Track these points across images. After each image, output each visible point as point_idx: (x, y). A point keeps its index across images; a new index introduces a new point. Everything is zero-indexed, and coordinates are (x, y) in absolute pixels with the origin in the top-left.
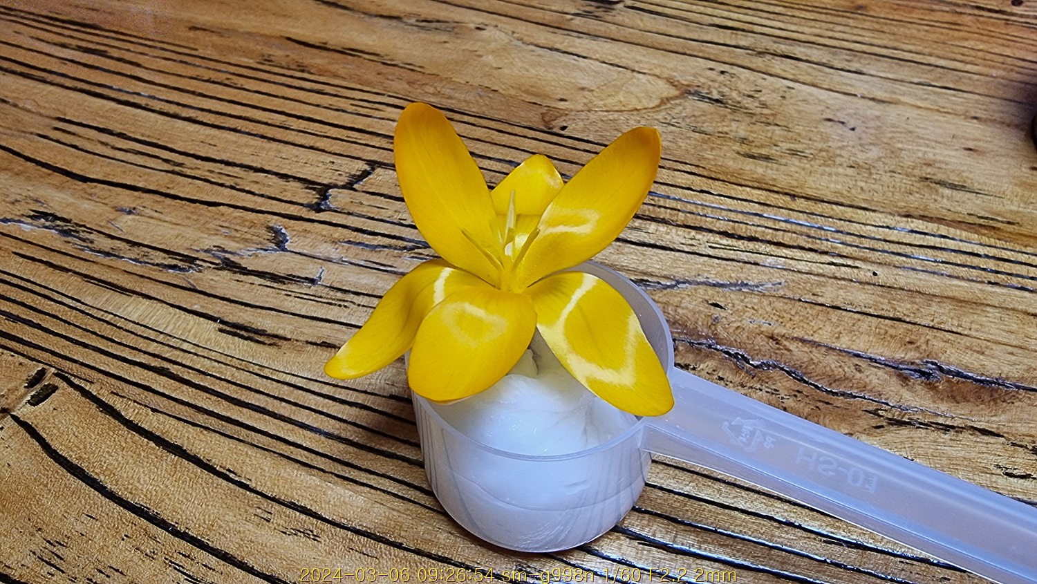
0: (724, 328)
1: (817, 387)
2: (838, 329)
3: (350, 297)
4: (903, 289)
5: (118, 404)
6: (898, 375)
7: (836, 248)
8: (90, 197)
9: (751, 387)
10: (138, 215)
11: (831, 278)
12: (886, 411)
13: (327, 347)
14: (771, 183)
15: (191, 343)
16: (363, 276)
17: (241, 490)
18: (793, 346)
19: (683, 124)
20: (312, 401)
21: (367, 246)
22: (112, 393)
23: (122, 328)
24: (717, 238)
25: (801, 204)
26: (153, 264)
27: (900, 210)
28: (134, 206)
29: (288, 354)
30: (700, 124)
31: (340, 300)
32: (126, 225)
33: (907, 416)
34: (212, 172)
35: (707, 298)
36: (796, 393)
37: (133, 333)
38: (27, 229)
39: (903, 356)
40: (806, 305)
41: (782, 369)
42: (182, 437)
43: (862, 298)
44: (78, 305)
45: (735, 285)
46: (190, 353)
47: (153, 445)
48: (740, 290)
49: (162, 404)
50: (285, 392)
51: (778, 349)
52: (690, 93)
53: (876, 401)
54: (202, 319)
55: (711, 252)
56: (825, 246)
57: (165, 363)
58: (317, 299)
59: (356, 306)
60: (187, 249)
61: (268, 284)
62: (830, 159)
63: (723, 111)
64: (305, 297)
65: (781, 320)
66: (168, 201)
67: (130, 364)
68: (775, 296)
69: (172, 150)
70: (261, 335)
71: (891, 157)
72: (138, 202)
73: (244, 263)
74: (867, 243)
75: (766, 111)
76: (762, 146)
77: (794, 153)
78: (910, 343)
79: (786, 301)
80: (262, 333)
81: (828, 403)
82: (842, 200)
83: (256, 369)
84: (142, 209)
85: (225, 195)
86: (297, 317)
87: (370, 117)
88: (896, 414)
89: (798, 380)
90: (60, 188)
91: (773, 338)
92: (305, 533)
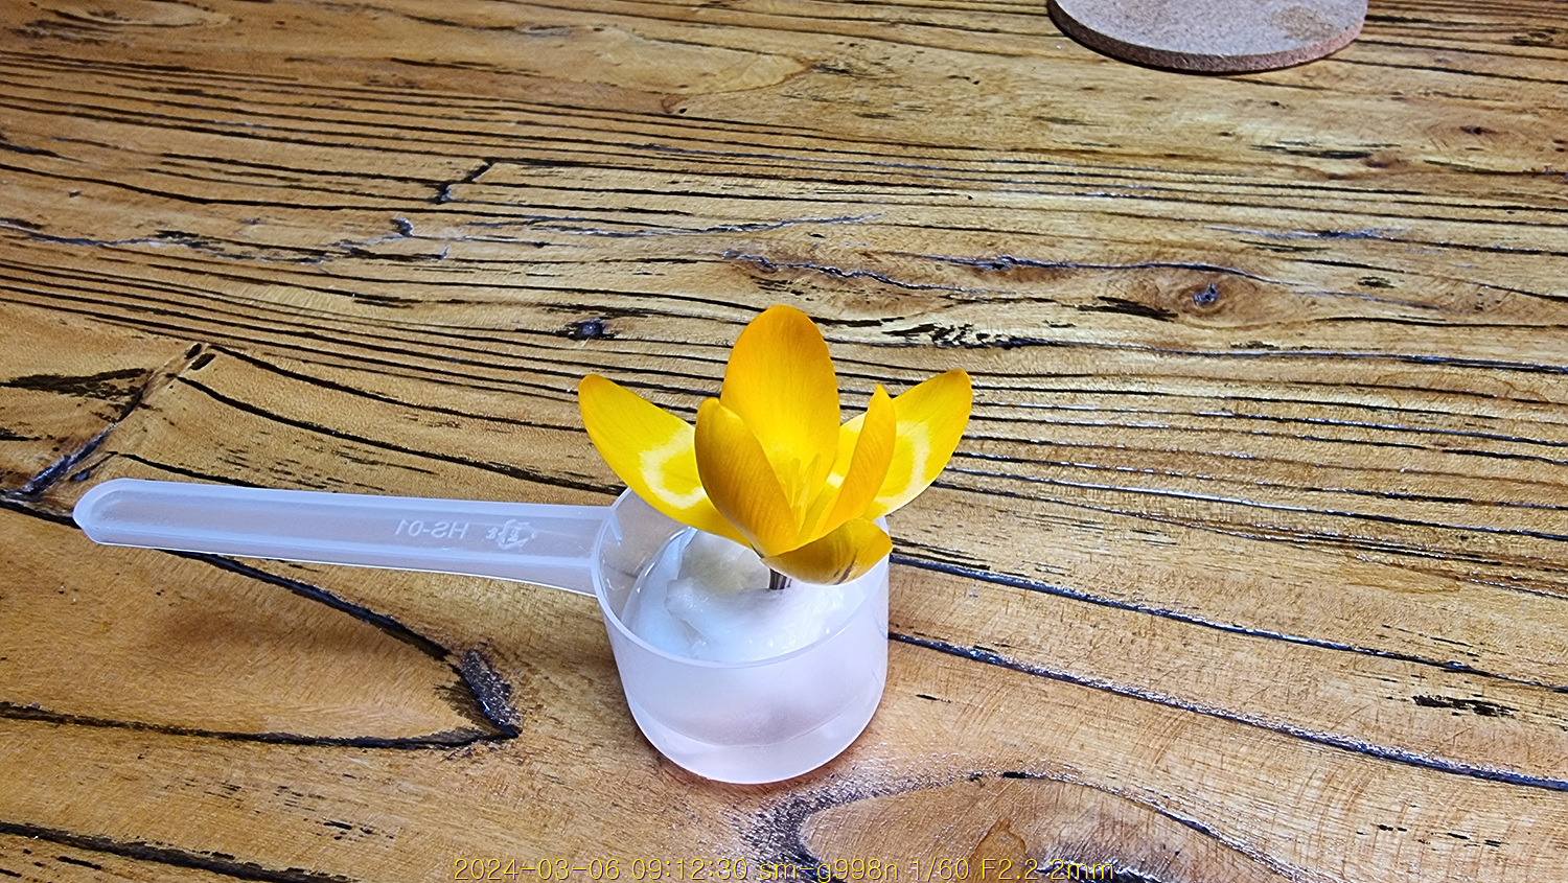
0: (823, 252)
1: (900, 285)
2: (927, 242)
3: (475, 265)
4: (994, 207)
5: (272, 361)
6: (973, 269)
7: (938, 182)
8: (212, 215)
9: (841, 291)
10: (263, 224)
11: (928, 205)
12: (957, 295)
13: (458, 303)
14: (886, 136)
15: (331, 313)
16: (486, 248)
17: (391, 404)
18: (883, 258)
19: (805, 95)
20: (447, 341)
21: (490, 225)
22: (264, 354)
23: (264, 309)
24: (826, 185)
25: (913, 151)
26: (286, 260)
27: (1007, 146)
28: (256, 217)
29: (421, 311)
30: (822, 94)
31: (466, 268)
32: (252, 233)
33: (975, 297)
34: (330, 183)
35: (809, 231)
36: (880, 291)
37: (275, 311)
38: (156, 245)
39: (981, 255)
40: (902, 227)
41: (871, 275)
42: (333, 376)
43: (955, 217)
44: (221, 297)
45: (838, 219)
46: (330, 320)
47: (310, 384)
48: (842, 223)
50: (421, 337)
51: (870, 262)
52: (815, 67)
53: (950, 289)
54: (338, 295)
55: (819, 197)
56: (928, 181)
57: (308, 329)
58: (444, 269)
59: (482, 271)
60: (316, 245)
61: (396, 263)
62: (948, 109)
63: (847, 79)
64: (433, 269)
65: (876, 240)
66: (290, 210)
67: (277, 333)
68: (873, 224)
69: (286, 169)
71: (1009, 103)
72: (260, 214)
73: (372, 250)
74: (969, 175)
75: (891, 75)
76: (884, 106)
77: (912, 109)
78: (991, 245)
79: (883, 226)
80: (395, 300)
81: (906, 295)
82: (954, 144)
83: (393, 325)
84: (265, 219)
85: (346, 200)
86: (428, 285)
87: (486, 120)
89: (883, 281)
90: (181, 210)
91: (865, 254)
92: (448, 425)
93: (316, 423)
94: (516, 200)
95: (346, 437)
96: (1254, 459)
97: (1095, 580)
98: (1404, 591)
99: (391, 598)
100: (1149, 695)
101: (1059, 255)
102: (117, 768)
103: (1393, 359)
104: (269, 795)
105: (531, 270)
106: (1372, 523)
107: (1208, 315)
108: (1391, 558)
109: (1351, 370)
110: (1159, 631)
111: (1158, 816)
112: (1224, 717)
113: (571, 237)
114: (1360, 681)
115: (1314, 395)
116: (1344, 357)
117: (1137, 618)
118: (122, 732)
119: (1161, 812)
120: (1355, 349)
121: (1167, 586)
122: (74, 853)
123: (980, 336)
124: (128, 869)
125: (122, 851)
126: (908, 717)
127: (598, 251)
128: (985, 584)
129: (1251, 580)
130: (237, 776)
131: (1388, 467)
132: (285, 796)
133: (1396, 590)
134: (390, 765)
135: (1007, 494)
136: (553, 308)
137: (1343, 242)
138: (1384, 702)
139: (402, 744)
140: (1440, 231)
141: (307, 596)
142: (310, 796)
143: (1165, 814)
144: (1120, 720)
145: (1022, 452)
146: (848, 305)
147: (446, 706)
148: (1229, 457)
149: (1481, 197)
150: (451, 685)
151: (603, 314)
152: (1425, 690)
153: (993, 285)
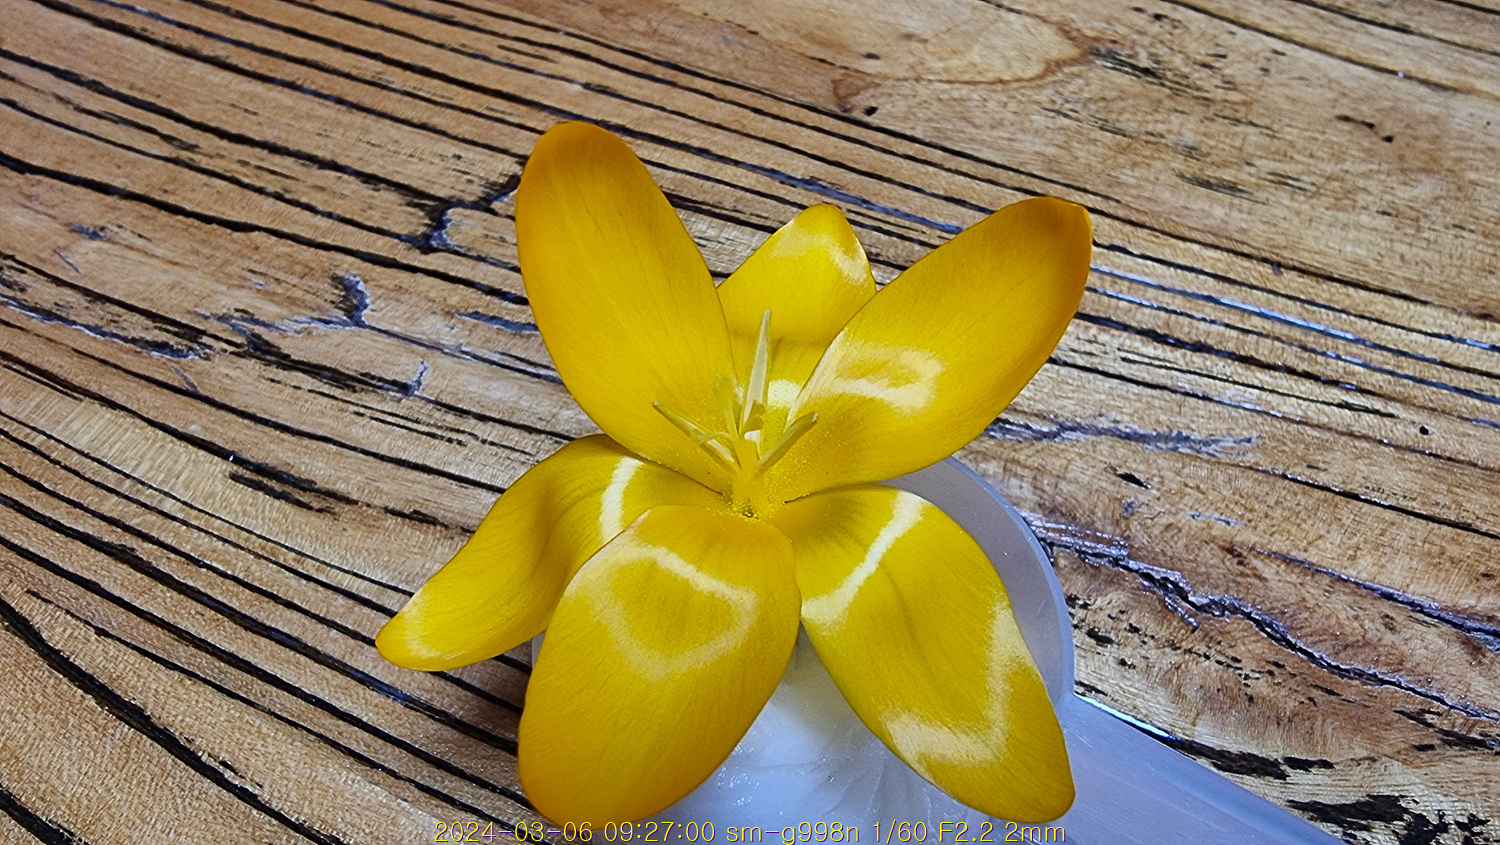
1: (1310, 656)
2: (1355, 540)
3: (470, 424)
4: (1475, 465)
6: (1463, 643)
7: (1353, 374)
9: (1190, 651)
10: (109, 240)
11: (1342, 434)
12: (1438, 714)
13: (421, 521)
14: (1237, 236)
15: (179, 500)
16: (495, 385)
17: (243, 806)
18: (1269, 570)
19: (1084, 114)
21: (506, 324)
22: (29, 591)
23: (58, 463)
24: (1136, 343)
25: (1291, 282)
26: (125, 339)
27: (1472, 305)
28: (101, 223)
29: (350, 531)
30: (1114, 116)
31: (452, 430)
32: (88, 261)
33: (1478, 729)
34: (245, 164)
35: (1114, 462)
36: (1273, 668)
37: (76, 473)
39: (1472, 602)
40: (1296, 486)
41: (1248, 616)
43: (1397, 478)
45: (1167, 438)
46: (174, 519)
47: (93, 703)
48: (1175, 449)
49: (116, 619)
50: (338, 608)
51: (1242, 574)
52: (1097, 54)
53: (1420, 694)
54: (202, 453)
56: (1332, 369)
57: (128, 536)
58: (409, 425)
59: (478, 443)
60: (189, 312)
61: (326, 389)
62: (1346, 195)
63: (1156, 91)
64: (390, 419)
65: (1249, 515)
66: (164, 217)
67: (67, 535)
68: (1238, 466)
69: (179, 119)
70: (305, 490)
71: (1457, 199)
72: (111, 216)
73: (286, 346)
74: (1409, 367)
75: (1233, 96)
76: (1224, 165)
77: (1281, 180)
78: (1487, 576)
79: (1260, 476)
80: (306, 486)
81: (1330, 692)
82: (1366, 278)
84: (116, 229)
85: (263, 211)
86: (371, 459)
87: (531, 71)
88: (1458, 723)
89: (1276, 640)
91: (1233, 552)
146: (1208, 697)
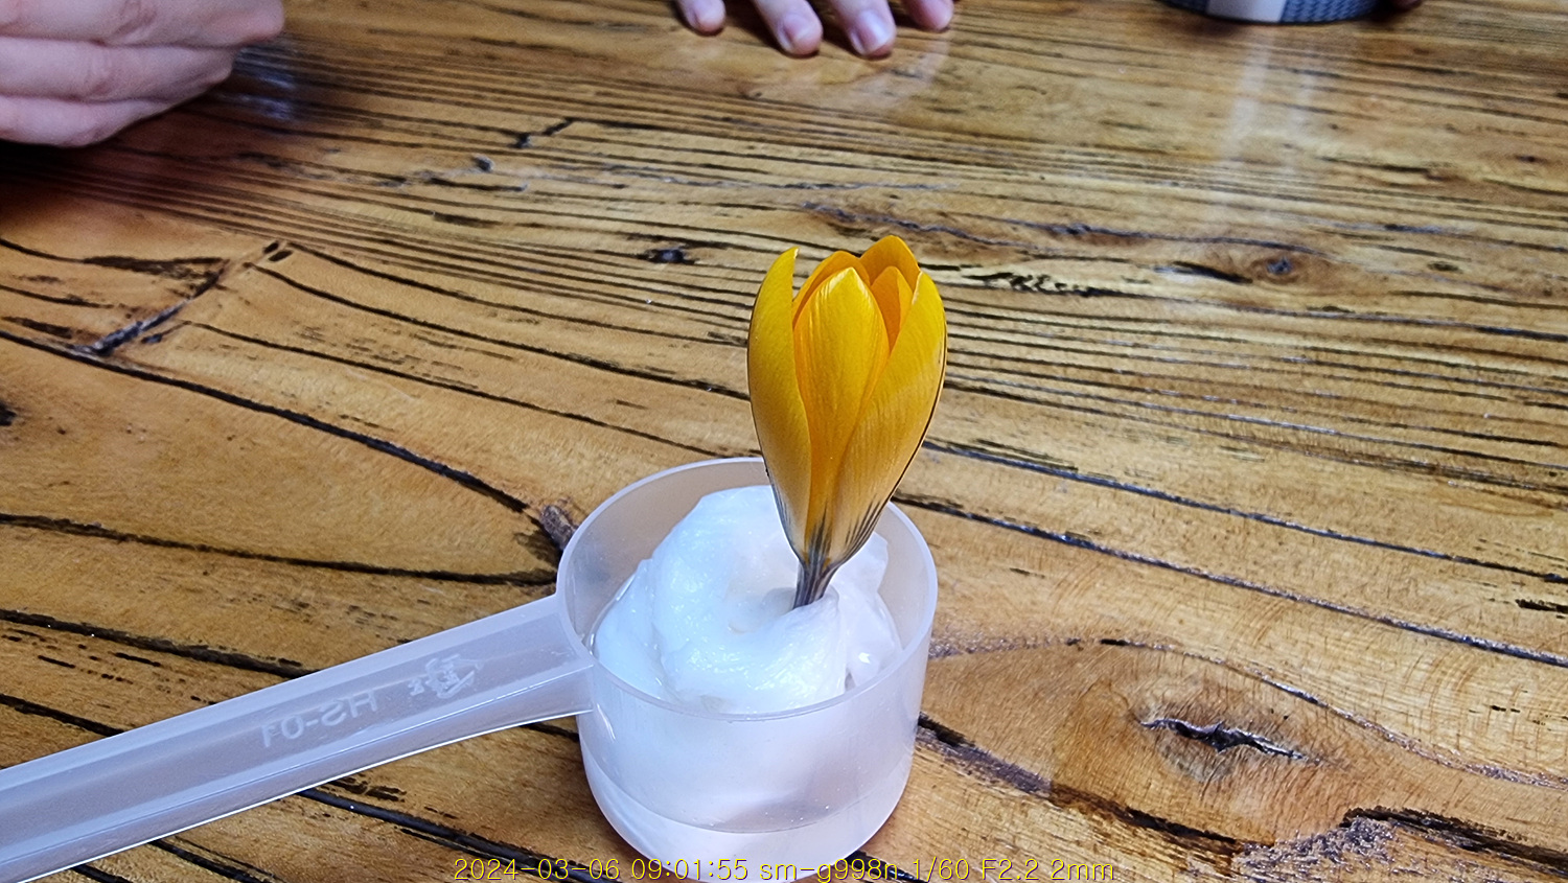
0: (900, 209)
1: (975, 240)
2: (1002, 209)
3: (556, 198)
4: (1067, 186)
5: (351, 259)
6: (1048, 232)
9: (919, 241)
10: (345, 152)
11: (1001, 181)
12: (1033, 251)
13: (536, 226)
14: (957, 126)
15: (410, 226)
16: (566, 185)
20: (525, 255)
21: (565, 168)
22: (342, 253)
23: (344, 219)
24: (902, 160)
25: (985, 140)
26: (364, 182)
27: (1077, 142)
29: (501, 231)
31: (546, 200)
32: (335, 160)
33: (1051, 253)
34: (411, 126)
35: (885, 193)
36: (958, 243)
37: (356, 221)
39: (1055, 222)
40: (977, 196)
41: (948, 231)
42: (413, 276)
43: (1028, 191)
45: (913, 186)
46: (411, 231)
47: (388, 280)
48: (918, 189)
49: (391, 259)
50: (501, 251)
51: (947, 220)
53: (1026, 246)
54: (417, 213)
55: (895, 168)
56: (1000, 163)
57: (388, 237)
58: (524, 199)
59: (562, 203)
60: (396, 172)
61: (476, 191)
64: (513, 198)
65: (951, 204)
66: (374, 144)
67: (357, 238)
68: (948, 192)
69: (369, 112)
70: (475, 221)
71: (1076, 110)
73: (453, 180)
76: (953, 104)
78: (1065, 215)
79: (958, 194)
81: (983, 248)
82: (1024, 137)
83: (472, 239)
84: (345, 149)
85: (427, 140)
86: (504, 210)
91: (942, 214)
92: (529, 321)
93: (394, 311)
94: (595, 151)
95: (424, 324)
96: (1338, 398)
97: (1186, 486)
98: (1498, 512)
99: (469, 457)
100: (1248, 584)
101: (1133, 226)
102: (180, 581)
103: (1468, 328)
104: (341, 613)
105: (612, 204)
106: (1459, 457)
107: (1284, 282)
108: (1481, 486)
109: (1427, 334)
110: (1253, 531)
111: (1263, 685)
112: (1325, 607)
113: (652, 183)
114: (1461, 584)
115: (1392, 351)
116: (1419, 324)
117: (1230, 519)
118: (186, 553)
119: (1266, 682)
120: (1430, 317)
121: (1259, 494)
122: (132, 651)
123: (1058, 285)
124: (188, 668)
125: (183, 652)
126: (1000, 587)
127: (677, 194)
128: (1074, 482)
129: (1342, 495)
130: (307, 595)
131: (1471, 411)
132: (356, 615)
133: (1490, 512)
134: (467, 596)
135: (1092, 411)
136: (632, 236)
137: (1410, 235)
138: (1487, 603)
139: (478, 579)
140: (1504, 233)
141: (382, 450)
142: (383, 616)
143: (1271, 684)
144: (1219, 603)
145: (1105, 378)
146: (927, 252)
147: (523, 550)
148: (1313, 395)
149: (1540, 209)
150: (530, 533)
151: (682, 244)
152: (1528, 596)
153: (1069, 245)
